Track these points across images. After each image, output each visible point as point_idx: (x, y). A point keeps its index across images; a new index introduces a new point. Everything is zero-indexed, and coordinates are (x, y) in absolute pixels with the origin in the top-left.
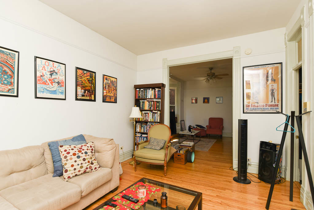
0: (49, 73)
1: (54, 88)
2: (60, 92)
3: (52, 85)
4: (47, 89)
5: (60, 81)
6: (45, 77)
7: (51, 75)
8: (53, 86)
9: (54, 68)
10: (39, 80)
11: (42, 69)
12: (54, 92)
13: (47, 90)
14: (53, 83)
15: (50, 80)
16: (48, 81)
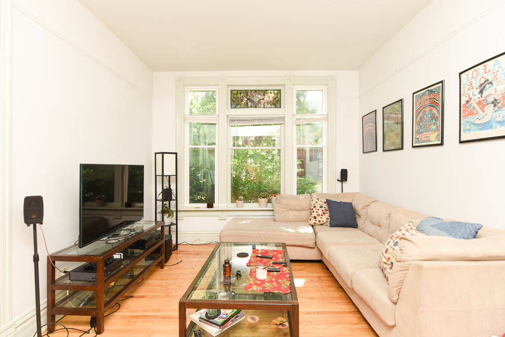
0: (479, 90)
1: (486, 117)
2: (499, 122)
3: (483, 111)
4: (475, 122)
5: (498, 96)
6: (472, 101)
7: (481, 92)
8: (485, 114)
10: (464, 111)
11: (469, 89)
13: (475, 124)
14: (485, 106)
15: (479, 103)
16: (476, 106)
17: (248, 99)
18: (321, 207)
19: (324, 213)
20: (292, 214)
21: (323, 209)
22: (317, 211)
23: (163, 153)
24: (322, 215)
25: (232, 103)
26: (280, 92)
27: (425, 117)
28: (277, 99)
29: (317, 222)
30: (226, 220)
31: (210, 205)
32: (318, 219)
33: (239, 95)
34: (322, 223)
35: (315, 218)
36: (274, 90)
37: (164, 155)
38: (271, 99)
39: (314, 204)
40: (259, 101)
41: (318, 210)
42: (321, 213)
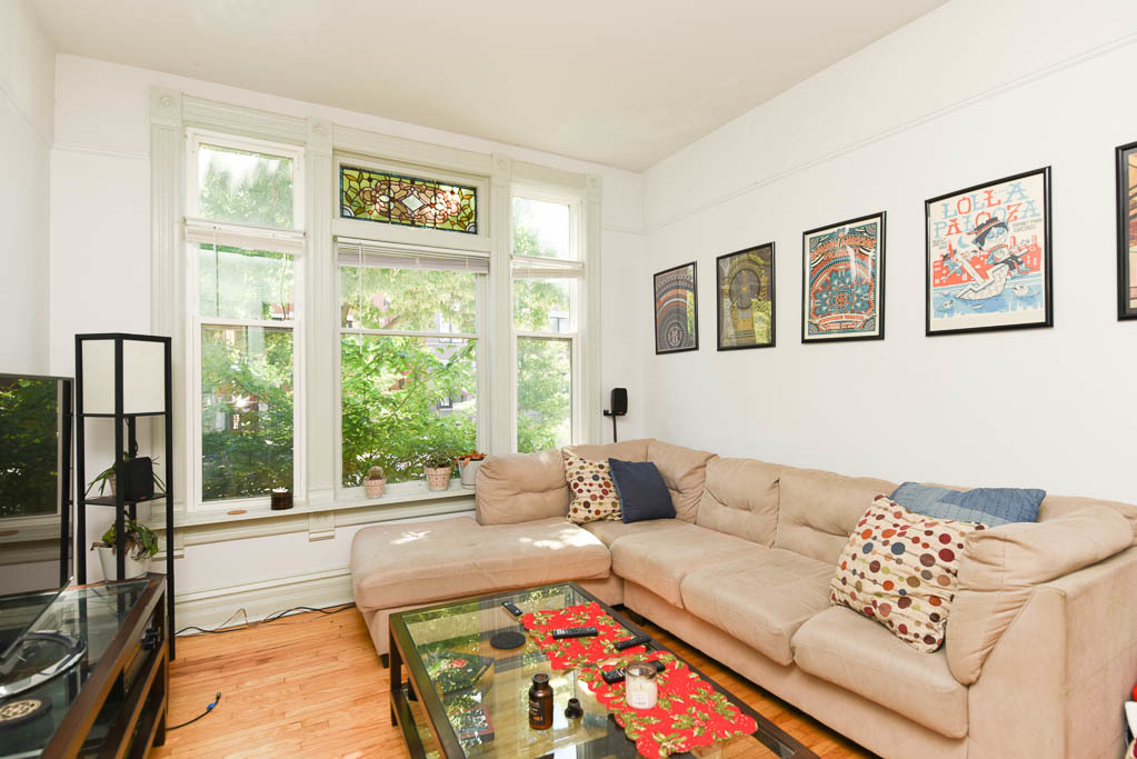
0: (974, 236)
1: (992, 287)
2: (1021, 298)
3: (985, 276)
4: (965, 297)
5: (1020, 250)
6: (958, 256)
7: (980, 240)
8: (988, 281)
9: (990, 210)
10: (938, 275)
11: (949, 234)
12: (996, 302)
13: (965, 301)
14: (989, 267)
15: (974, 262)
16: (968, 267)
17: (392, 200)
18: (596, 478)
19: (605, 492)
20: (526, 502)
21: (601, 482)
22: (588, 487)
23: (119, 339)
24: (602, 498)
25: (345, 202)
26: (475, 195)
27: (836, 282)
28: (468, 211)
29: (590, 515)
30: (332, 537)
31: (282, 502)
32: (593, 508)
33: (365, 183)
34: (602, 515)
35: (587, 505)
36: (461, 187)
37: (126, 343)
38: (454, 208)
39: (578, 473)
40: (420, 209)
41: (591, 485)
42: (598, 493)
